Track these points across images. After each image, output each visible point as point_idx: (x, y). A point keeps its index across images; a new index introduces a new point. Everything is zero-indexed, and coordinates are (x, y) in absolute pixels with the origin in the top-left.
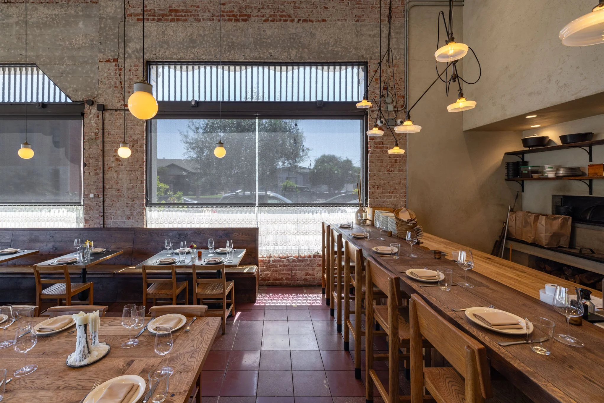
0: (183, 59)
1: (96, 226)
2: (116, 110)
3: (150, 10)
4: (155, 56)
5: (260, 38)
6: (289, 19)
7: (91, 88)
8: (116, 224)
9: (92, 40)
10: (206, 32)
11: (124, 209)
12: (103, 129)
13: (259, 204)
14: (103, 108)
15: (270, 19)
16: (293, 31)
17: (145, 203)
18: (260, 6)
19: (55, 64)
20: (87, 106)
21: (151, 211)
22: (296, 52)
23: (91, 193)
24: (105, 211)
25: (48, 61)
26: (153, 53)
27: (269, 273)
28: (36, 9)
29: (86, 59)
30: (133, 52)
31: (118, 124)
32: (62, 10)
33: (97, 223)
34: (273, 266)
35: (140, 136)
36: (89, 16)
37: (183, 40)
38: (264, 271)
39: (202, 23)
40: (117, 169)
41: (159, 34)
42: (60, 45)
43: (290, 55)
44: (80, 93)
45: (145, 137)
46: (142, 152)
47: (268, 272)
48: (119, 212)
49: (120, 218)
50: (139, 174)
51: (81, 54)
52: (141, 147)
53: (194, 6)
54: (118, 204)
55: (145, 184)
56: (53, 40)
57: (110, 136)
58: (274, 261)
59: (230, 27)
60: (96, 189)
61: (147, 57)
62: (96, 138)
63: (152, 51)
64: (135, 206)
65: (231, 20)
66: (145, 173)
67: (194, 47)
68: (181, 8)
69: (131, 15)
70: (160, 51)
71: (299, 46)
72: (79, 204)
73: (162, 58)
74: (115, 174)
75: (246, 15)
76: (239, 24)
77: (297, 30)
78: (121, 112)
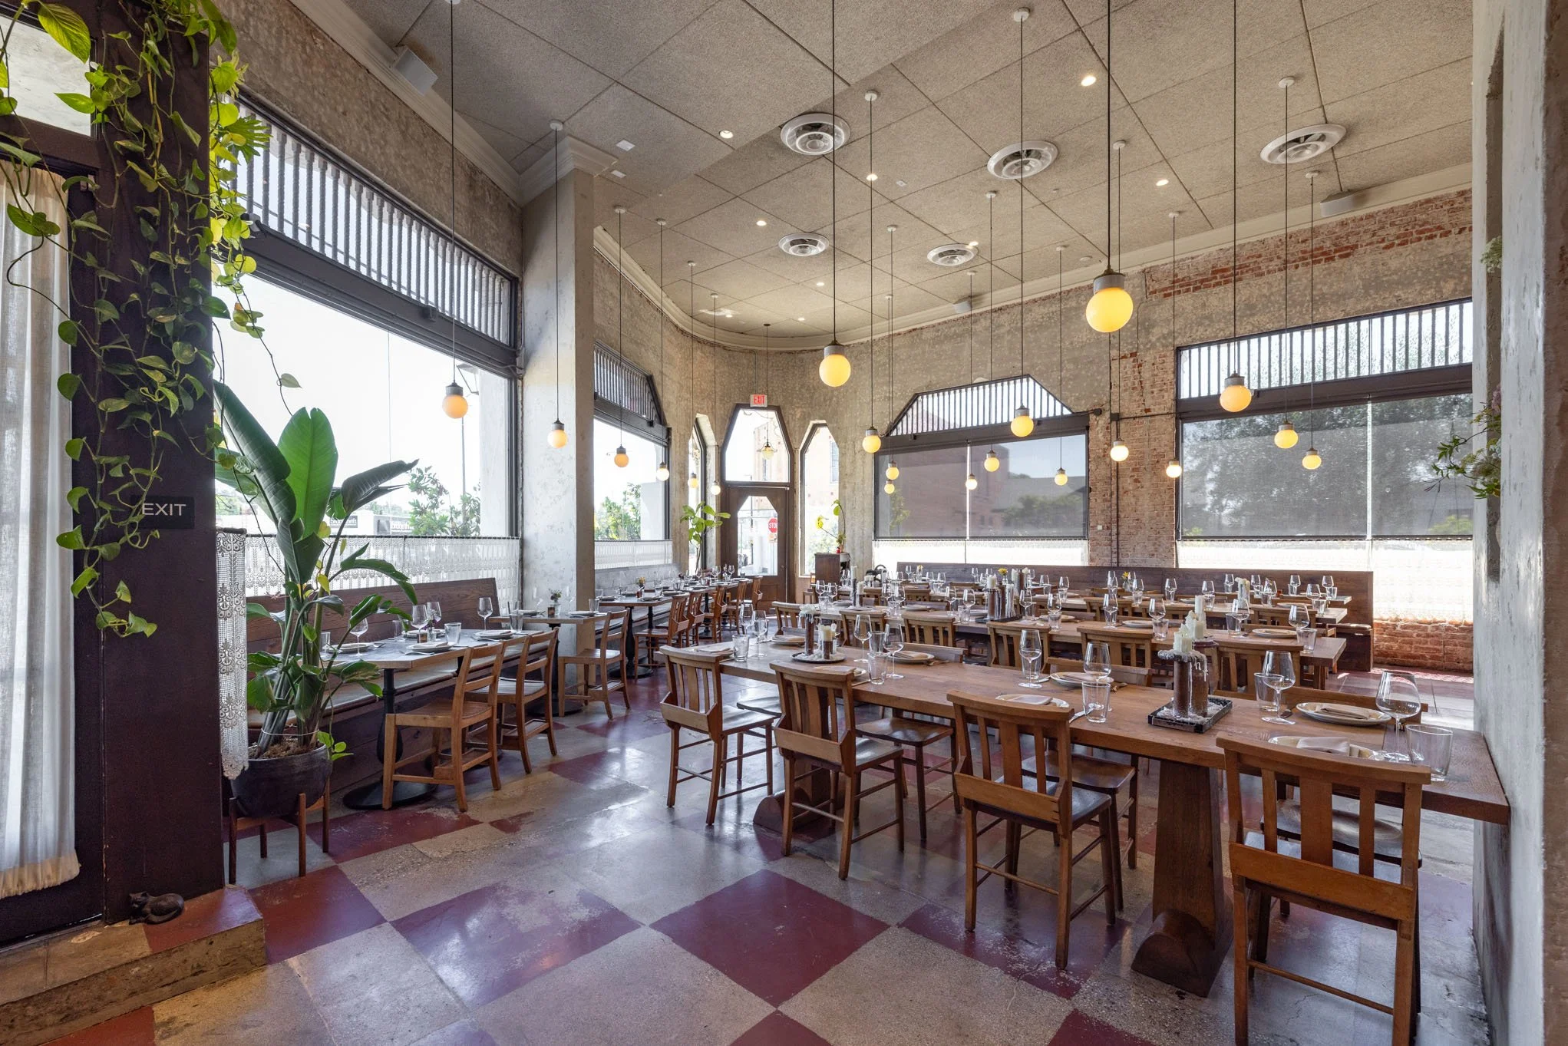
0: (1232, 334)
1: (1104, 565)
2: (1134, 418)
3: (1183, 280)
4: (1187, 338)
5: (1377, 277)
6: (1439, 233)
7: (1099, 395)
8: (1135, 562)
10: (1274, 290)
11: (1146, 544)
13: (1373, 536)
14: (1116, 418)
15: (1397, 242)
16: (1449, 250)
17: (1174, 535)
18: (1376, 227)
19: (1053, 371)
20: (1092, 417)
21: (1183, 546)
22: (1456, 284)
24: (1120, 547)
25: (1045, 370)
26: (1188, 335)
27: (1395, 646)
28: (1031, 311)
29: (1091, 359)
30: (1158, 339)
31: (1137, 436)
32: (1061, 304)
34: (1403, 635)
35: (1168, 449)
38: (1385, 640)
39: (1268, 278)
40: (1135, 493)
41: (1196, 308)
42: (1059, 347)
43: (1440, 291)
44: (1082, 402)
45: (1175, 449)
47: (1392, 644)
48: (1138, 548)
49: (1140, 555)
50: (1168, 497)
51: (1084, 353)
53: (1252, 257)
54: (1137, 538)
55: (1176, 511)
56: (1050, 343)
58: (1405, 627)
59: (1316, 273)
60: (1104, 519)
61: (1179, 342)
62: (1104, 456)
63: (1186, 333)
64: (1161, 539)
65: (1319, 262)
66: (1174, 496)
67: (1252, 315)
68: (1231, 265)
69: (1154, 292)
70: (1197, 330)
71: (1461, 274)
72: (1083, 538)
73: (1201, 339)
74: (1133, 500)
75: (1347, 248)
76: (1333, 264)
77: (1458, 247)
78: (1141, 420)
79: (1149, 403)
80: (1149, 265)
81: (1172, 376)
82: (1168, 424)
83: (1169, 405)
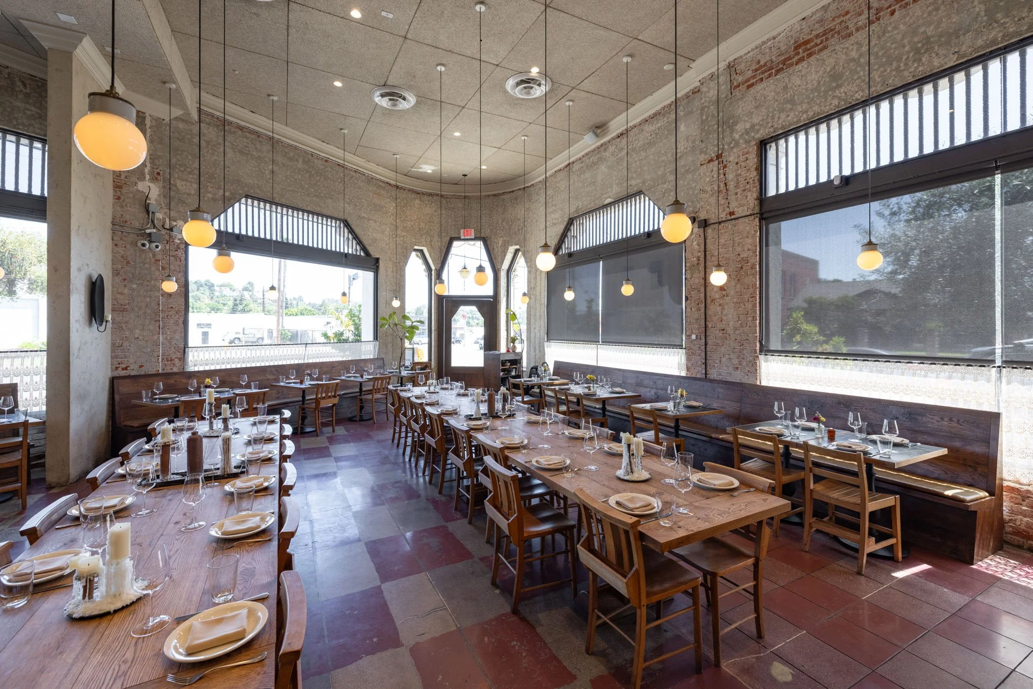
0: (818, 114)
1: (698, 376)
2: (720, 223)
3: (765, 65)
4: (772, 130)
7: (692, 202)
8: (720, 375)
9: (694, 142)
11: (731, 356)
12: (705, 251)
13: (1004, 362)
14: (704, 224)
17: (758, 348)
19: (659, 185)
21: (766, 361)
23: (692, 333)
24: (708, 358)
25: (653, 183)
26: (770, 125)
28: (642, 130)
29: (688, 167)
30: (741, 136)
31: (723, 241)
32: (665, 118)
33: (699, 373)
35: (750, 253)
36: (691, 112)
37: (819, 83)
39: (858, 36)
40: (721, 302)
41: (777, 94)
42: (663, 161)
45: (758, 253)
46: (754, 275)
48: (724, 360)
49: (725, 368)
50: (750, 306)
52: (752, 268)
53: (838, 17)
54: (723, 349)
55: (758, 321)
56: (657, 158)
57: (713, 259)
59: (919, 13)
60: (698, 329)
61: (762, 134)
62: (698, 264)
63: (768, 123)
64: (745, 352)
66: (758, 305)
67: (839, 86)
68: (814, 33)
69: (738, 86)
70: (779, 118)
72: (681, 347)
73: (783, 127)
74: (719, 308)
78: (727, 224)
79: (733, 206)
80: (731, 59)
81: (755, 173)
82: (751, 227)
83: (752, 205)
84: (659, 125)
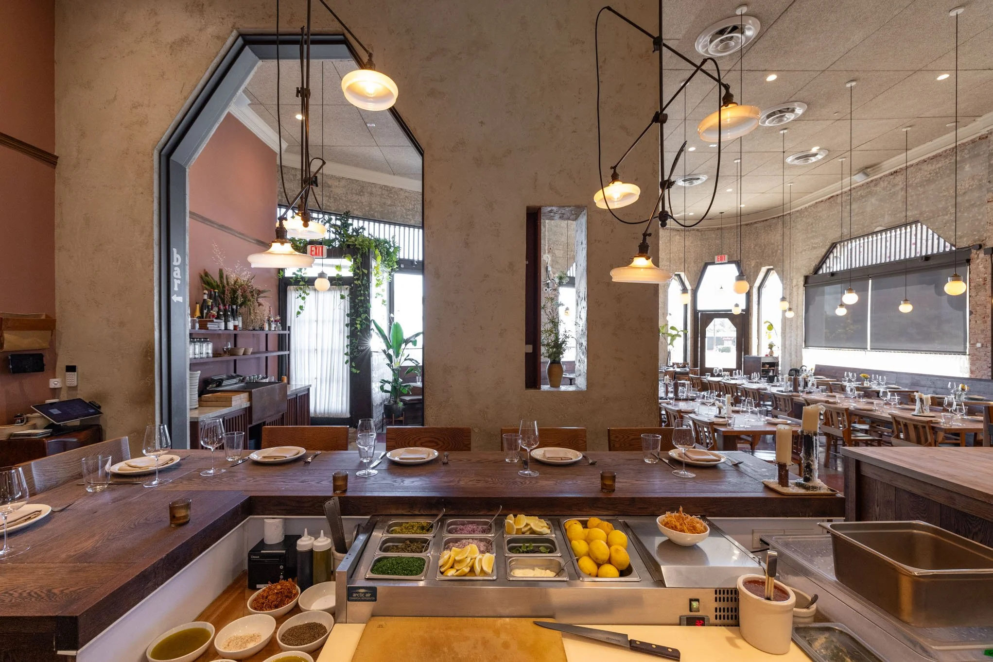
1: (982, 377)
7: (979, 231)
9: (980, 181)
19: (938, 216)
20: (974, 251)
23: (979, 342)
25: (931, 215)
28: (920, 169)
29: (973, 202)
32: (947, 160)
33: (985, 375)
36: (977, 156)
42: (944, 196)
44: (965, 239)
51: (967, 198)
56: (937, 193)
60: (984, 338)
62: (984, 284)
84: (940, 165)
